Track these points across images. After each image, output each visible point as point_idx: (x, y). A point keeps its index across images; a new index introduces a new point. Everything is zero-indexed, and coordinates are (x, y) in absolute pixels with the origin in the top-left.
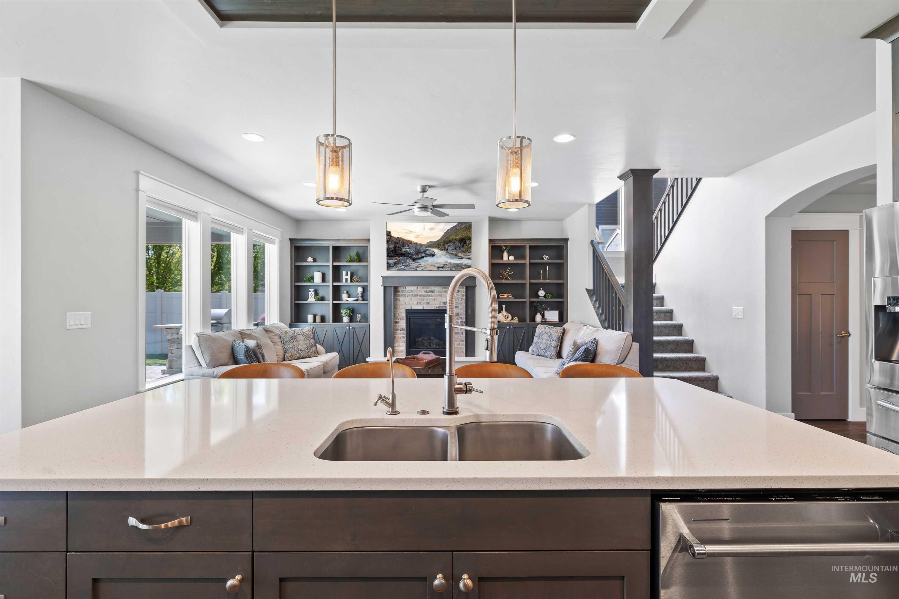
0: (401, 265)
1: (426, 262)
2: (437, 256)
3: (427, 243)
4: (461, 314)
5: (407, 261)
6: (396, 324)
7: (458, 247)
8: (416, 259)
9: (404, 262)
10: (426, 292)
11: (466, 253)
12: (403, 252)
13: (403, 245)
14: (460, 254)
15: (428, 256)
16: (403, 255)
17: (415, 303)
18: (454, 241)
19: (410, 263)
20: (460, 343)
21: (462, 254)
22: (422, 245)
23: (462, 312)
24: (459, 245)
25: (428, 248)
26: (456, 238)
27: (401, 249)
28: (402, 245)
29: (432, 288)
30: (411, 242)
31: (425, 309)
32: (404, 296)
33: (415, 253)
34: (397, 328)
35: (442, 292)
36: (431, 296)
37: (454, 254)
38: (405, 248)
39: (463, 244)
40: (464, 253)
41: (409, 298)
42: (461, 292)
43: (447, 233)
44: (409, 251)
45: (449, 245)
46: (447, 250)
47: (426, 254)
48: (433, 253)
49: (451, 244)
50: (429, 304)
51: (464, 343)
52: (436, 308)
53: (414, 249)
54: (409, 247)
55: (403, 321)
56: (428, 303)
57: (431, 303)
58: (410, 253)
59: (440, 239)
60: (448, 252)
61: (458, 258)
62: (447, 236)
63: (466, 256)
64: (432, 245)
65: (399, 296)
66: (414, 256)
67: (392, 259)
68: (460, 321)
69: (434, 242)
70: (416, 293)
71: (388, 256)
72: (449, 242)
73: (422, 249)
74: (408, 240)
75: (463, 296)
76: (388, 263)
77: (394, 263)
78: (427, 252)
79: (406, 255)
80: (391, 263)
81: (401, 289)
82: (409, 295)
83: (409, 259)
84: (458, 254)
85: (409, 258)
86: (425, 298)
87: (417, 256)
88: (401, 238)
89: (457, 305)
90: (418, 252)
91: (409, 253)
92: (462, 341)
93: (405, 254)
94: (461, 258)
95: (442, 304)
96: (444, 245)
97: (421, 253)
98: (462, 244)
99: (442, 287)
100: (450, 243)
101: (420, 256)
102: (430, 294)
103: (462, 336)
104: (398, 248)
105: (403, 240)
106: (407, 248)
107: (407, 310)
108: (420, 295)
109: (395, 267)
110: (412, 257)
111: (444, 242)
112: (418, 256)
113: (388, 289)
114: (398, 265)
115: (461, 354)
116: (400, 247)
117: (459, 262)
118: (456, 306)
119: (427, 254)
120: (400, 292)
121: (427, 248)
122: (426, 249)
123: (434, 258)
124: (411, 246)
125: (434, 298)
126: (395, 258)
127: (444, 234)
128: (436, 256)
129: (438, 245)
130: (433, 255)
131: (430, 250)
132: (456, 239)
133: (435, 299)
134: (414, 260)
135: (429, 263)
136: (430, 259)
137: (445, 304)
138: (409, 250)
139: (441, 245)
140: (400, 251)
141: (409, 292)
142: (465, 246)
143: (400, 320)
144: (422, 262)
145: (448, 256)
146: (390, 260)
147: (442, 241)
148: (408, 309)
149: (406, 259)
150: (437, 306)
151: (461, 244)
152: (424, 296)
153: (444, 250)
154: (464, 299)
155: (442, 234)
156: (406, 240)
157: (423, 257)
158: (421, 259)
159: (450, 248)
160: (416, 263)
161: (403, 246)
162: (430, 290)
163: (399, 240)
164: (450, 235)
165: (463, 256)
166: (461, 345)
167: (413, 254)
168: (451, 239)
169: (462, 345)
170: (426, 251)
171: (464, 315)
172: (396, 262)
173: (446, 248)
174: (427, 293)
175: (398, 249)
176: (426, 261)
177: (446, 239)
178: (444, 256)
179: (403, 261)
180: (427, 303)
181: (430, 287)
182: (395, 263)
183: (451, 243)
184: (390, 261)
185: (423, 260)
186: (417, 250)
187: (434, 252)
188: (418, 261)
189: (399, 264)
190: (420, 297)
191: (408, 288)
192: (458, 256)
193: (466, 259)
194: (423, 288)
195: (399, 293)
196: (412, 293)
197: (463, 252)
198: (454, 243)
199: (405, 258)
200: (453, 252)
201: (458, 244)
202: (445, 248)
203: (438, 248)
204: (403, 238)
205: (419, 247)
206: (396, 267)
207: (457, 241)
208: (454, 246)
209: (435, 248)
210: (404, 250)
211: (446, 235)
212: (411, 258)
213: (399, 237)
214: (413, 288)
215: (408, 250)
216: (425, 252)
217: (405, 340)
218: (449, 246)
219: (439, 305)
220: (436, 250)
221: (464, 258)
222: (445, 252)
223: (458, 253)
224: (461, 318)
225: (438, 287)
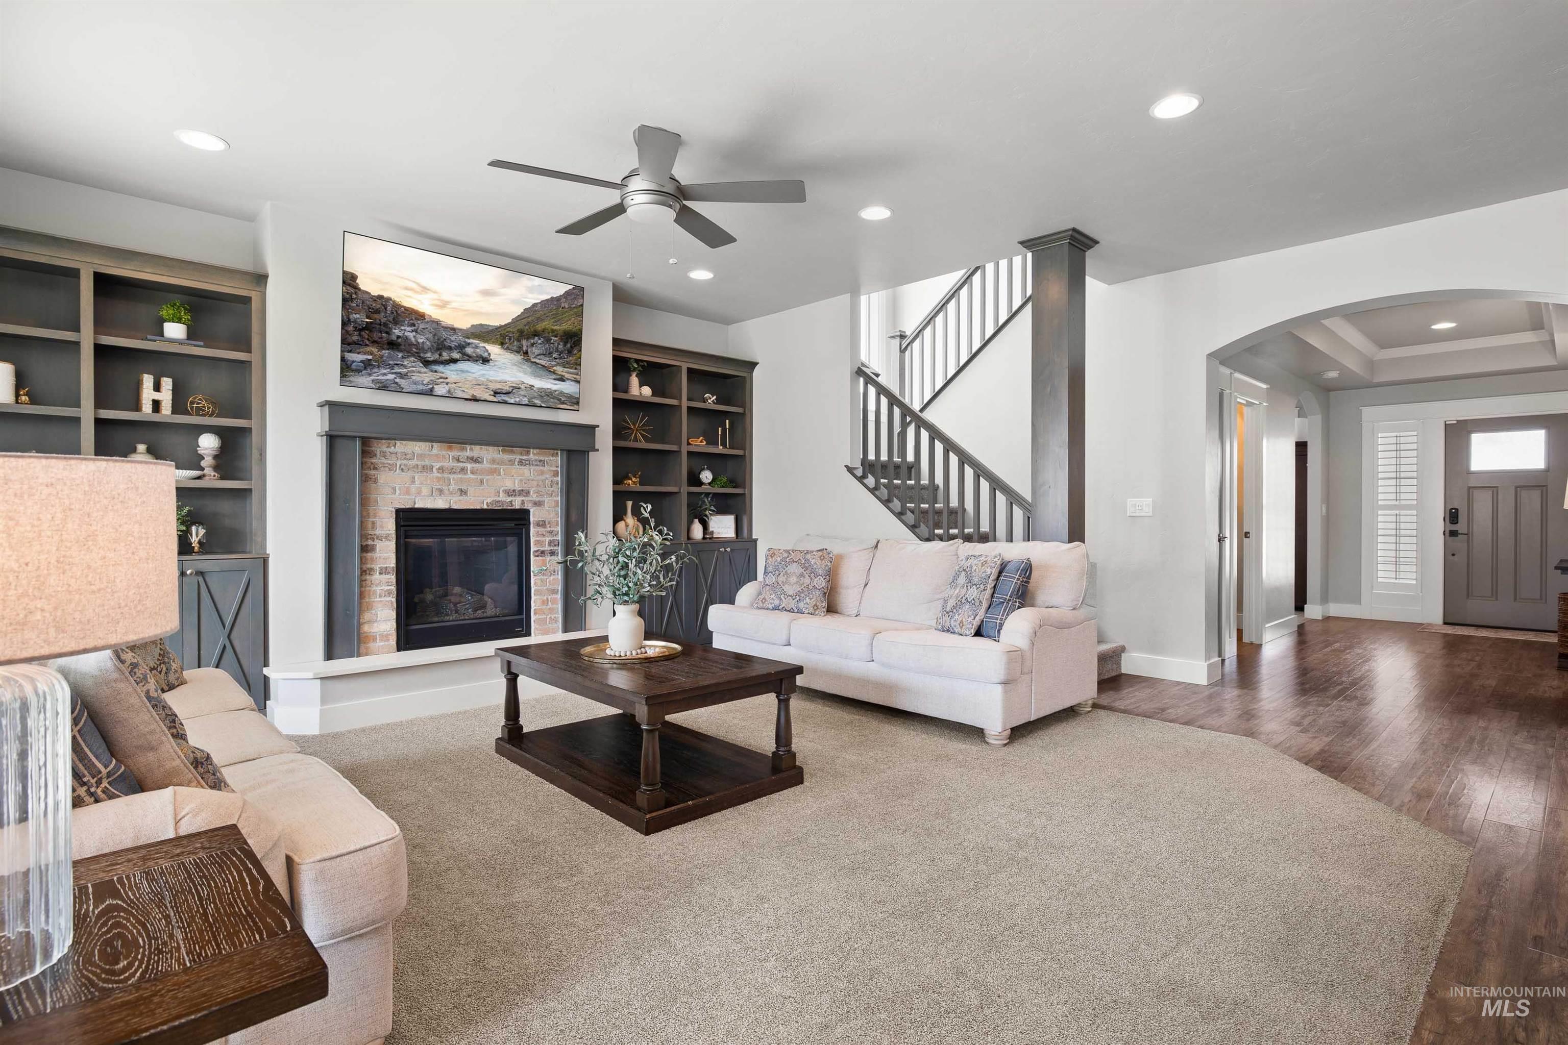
0: (385, 371)
1: (464, 375)
2: (496, 363)
3: (469, 326)
4: (549, 523)
5: (406, 363)
6: (365, 554)
7: (557, 350)
8: (435, 362)
9: (397, 365)
10: (458, 461)
11: (576, 369)
12: (394, 338)
13: (394, 319)
14: (559, 369)
15: (468, 360)
16: (393, 345)
17: (425, 491)
18: (547, 335)
19: (414, 369)
20: (549, 597)
21: (566, 369)
22: (454, 330)
23: (552, 516)
24: (561, 347)
25: (471, 341)
26: (555, 328)
27: (388, 330)
28: (391, 319)
29: (477, 451)
30: (421, 316)
31: (455, 507)
32: (392, 468)
33: (432, 346)
34: (369, 566)
35: (502, 463)
36: (472, 473)
37: (543, 366)
38: (403, 328)
39: (571, 347)
40: (571, 368)
41: (407, 475)
42: (551, 466)
43: (530, 311)
44: (413, 340)
45: (532, 341)
46: (526, 353)
47: (464, 354)
48: (486, 355)
49: (539, 342)
50: (466, 493)
51: (559, 596)
52: (485, 507)
53: (430, 336)
54: (413, 328)
55: (388, 543)
56: (463, 492)
57: (471, 491)
58: (417, 345)
59: (509, 324)
60: (528, 360)
61: (554, 377)
62: (530, 319)
63: (575, 376)
64: (485, 333)
65: (375, 468)
66: (429, 355)
67: (358, 351)
68: (548, 539)
69: (490, 328)
70: (427, 462)
71: (347, 343)
72: (535, 335)
73: (456, 339)
74: (413, 310)
75: (556, 474)
76: (343, 359)
77: (362, 362)
78: (469, 350)
79: (403, 347)
80: (353, 362)
81: (380, 447)
82: (406, 465)
83: (412, 359)
84: (555, 368)
85: (414, 356)
86: (455, 476)
87: (436, 356)
88: (389, 299)
89: (541, 499)
90: (440, 346)
91: (411, 344)
92: (554, 592)
93: (400, 345)
94: (562, 379)
95: (502, 494)
96: (519, 341)
97: (450, 348)
98: (569, 345)
99: (501, 448)
100: (536, 338)
101: (445, 356)
102: (469, 466)
103: (554, 579)
104: (380, 325)
105: (397, 306)
106: (410, 329)
107: (398, 512)
108: (441, 470)
109: (364, 372)
110: (422, 355)
111: (521, 332)
112: (440, 355)
113: (339, 443)
114: (376, 370)
115: (550, 625)
116: (385, 325)
117: (554, 387)
118: (539, 502)
119: (468, 355)
120: (375, 455)
121: (469, 338)
122: (465, 342)
123: (487, 367)
124: (422, 326)
125: (480, 477)
126: (368, 349)
127: (522, 313)
128: (491, 363)
129: (503, 336)
130: (486, 361)
131: (477, 347)
132: (553, 331)
133: (482, 481)
134: (427, 363)
135: (470, 378)
136: (475, 370)
137: (509, 496)
138: (414, 337)
139: (510, 339)
140: (384, 335)
141: (408, 457)
142: (575, 352)
143: (377, 542)
144: (450, 372)
145: (527, 367)
146: (350, 351)
147: (515, 330)
148: (403, 507)
149: (403, 357)
150: (489, 500)
151: (565, 345)
152: (452, 471)
153: (518, 352)
154: (558, 484)
155: (518, 311)
156: (406, 309)
157: (455, 361)
158: (448, 364)
159: (536, 350)
160: (432, 371)
161: (396, 322)
162: (468, 453)
163: (383, 305)
164: (540, 319)
165: (567, 376)
166: (550, 603)
167: (426, 347)
168: (540, 327)
169: (554, 601)
170: (464, 347)
171: (557, 525)
172: (370, 360)
173: (525, 348)
174: (461, 465)
175: (377, 326)
176: (462, 371)
177: (527, 327)
178: (515, 367)
179: (391, 362)
180: (461, 490)
181: (468, 447)
182: (367, 364)
183: (539, 339)
184: (351, 357)
185: (453, 366)
186: (438, 339)
187: (489, 354)
188: (440, 368)
189: (379, 367)
190: (439, 475)
191: (401, 447)
192: (554, 373)
193: (572, 383)
194: (450, 448)
195: (374, 460)
196: (415, 462)
197: (567, 366)
198: (548, 340)
199: (400, 355)
200: (543, 362)
201: (559, 344)
202: (520, 347)
203: (502, 344)
204: (397, 300)
205: (444, 334)
206: (370, 375)
207: (556, 337)
208: (547, 346)
209: (493, 343)
210: (397, 332)
211: (526, 315)
212: (420, 357)
213: (386, 295)
214: (418, 447)
215: (411, 335)
216: (461, 347)
217: (394, 600)
218: (532, 345)
219: (492, 499)
220: (494, 350)
221: (568, 379)
222: (518, 358)
223: (555, 366)
224: (551, 532)
225: (491, 448)
